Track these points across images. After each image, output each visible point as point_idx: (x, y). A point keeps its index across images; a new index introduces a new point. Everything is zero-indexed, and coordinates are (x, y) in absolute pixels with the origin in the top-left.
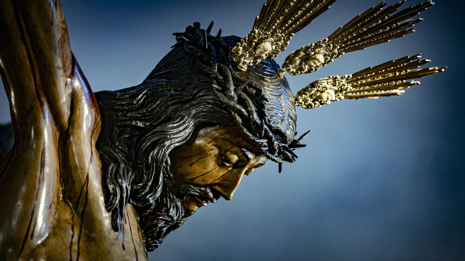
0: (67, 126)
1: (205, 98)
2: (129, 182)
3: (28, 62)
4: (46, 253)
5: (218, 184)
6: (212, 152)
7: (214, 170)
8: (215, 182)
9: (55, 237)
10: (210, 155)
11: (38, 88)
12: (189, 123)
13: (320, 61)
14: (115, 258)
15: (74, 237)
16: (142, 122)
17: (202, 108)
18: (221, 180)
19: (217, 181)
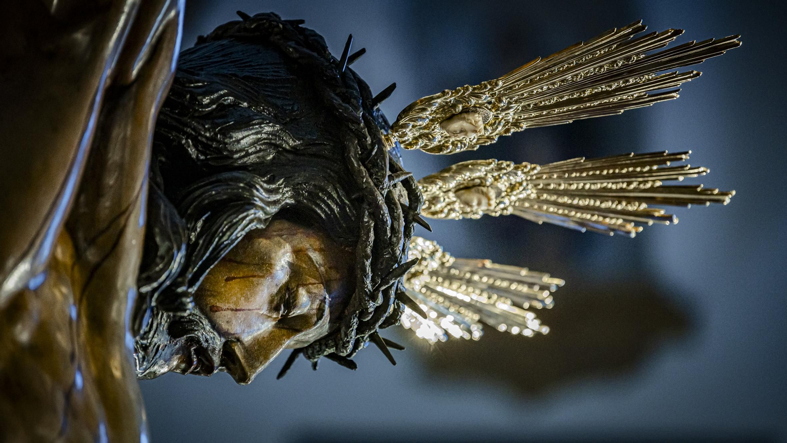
10: (273, 278)
12: (283, 196)
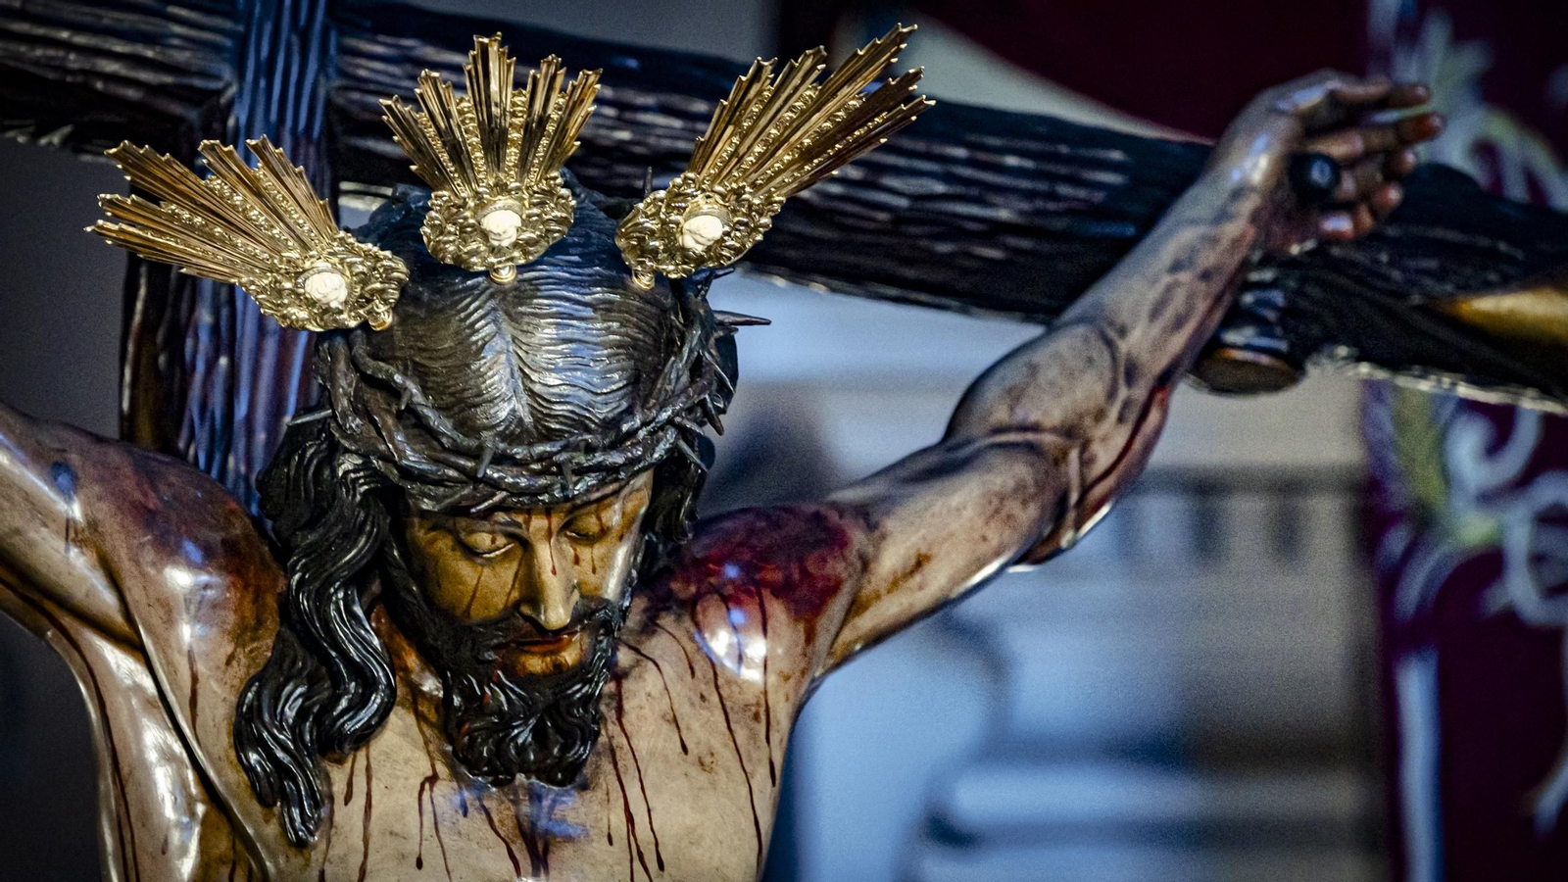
0: (135, 637)
5: (523, 600)
6: (438, 546)
7: (483, 579)
8: (512, 597)
10: (441, 552)
17: (341, 465)
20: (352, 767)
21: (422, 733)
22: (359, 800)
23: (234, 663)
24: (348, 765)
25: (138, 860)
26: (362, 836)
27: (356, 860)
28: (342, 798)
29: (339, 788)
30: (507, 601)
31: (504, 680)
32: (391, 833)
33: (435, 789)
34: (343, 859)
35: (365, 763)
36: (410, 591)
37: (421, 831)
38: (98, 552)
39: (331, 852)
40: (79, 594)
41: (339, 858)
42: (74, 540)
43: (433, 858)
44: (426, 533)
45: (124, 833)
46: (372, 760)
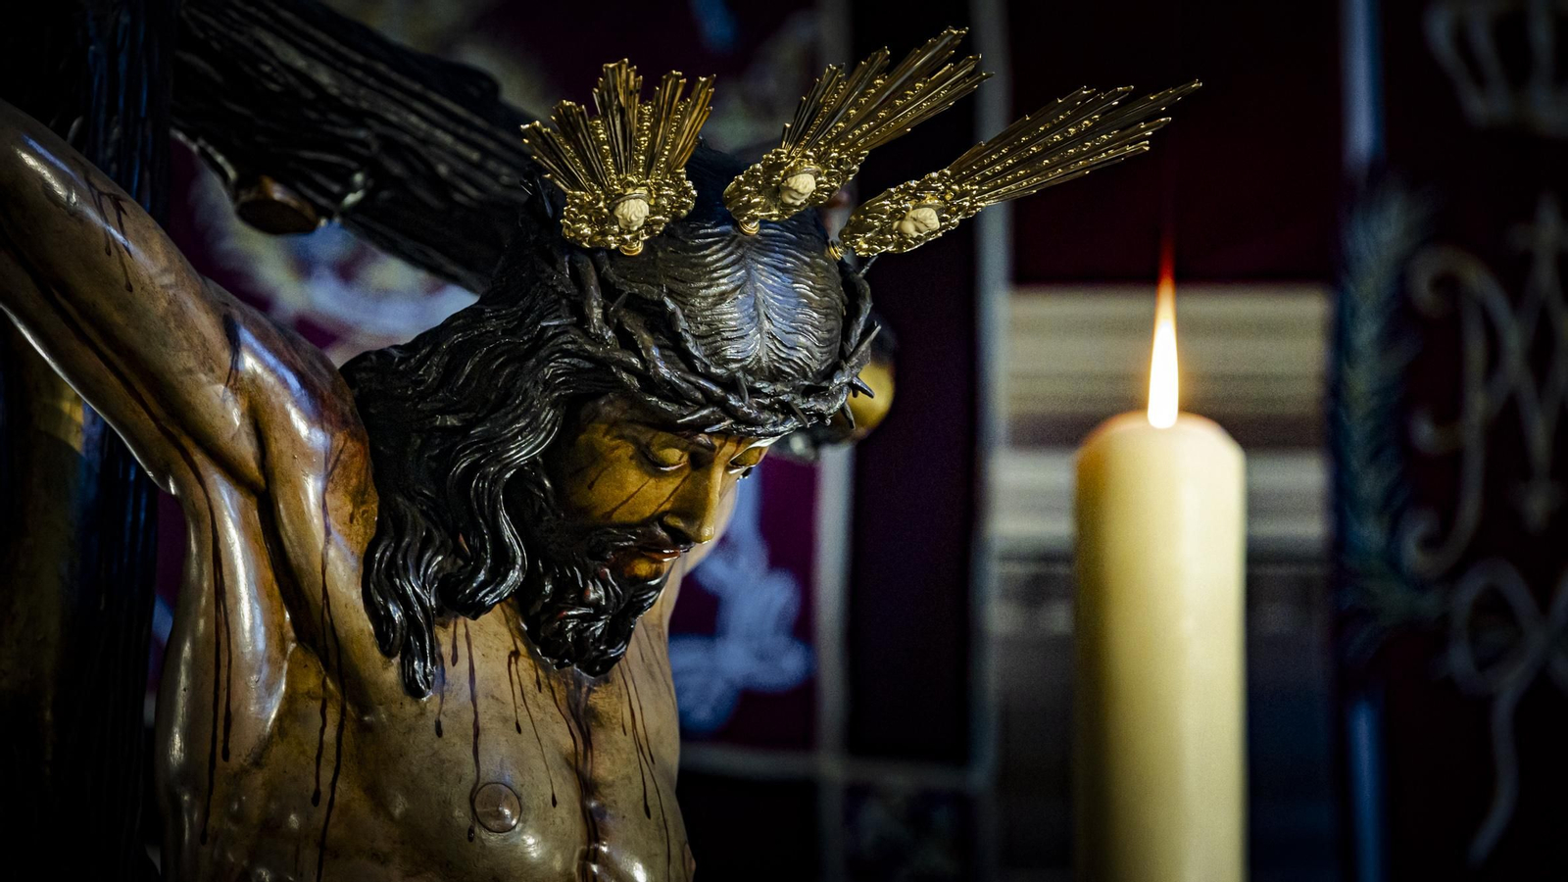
0: (262, 483)
1: (560, 341)
2: (422, 579)
3: (112, 378)
4: (264, 784)
5: (671, 512)
6: (618, 452)
7: (645, 487)
8: (663, 508)
9: (282, 740)
10: (619, 459)
11: (163, 423)
13: (801, 191)
14: (415, 762)
15: (327, 730)
16: (457, 414)
17: (552, 367)
18: (674, 502)
19: (667, 506)
20: (455, 632)
21: (504, 611)
22: (463, 665)
23: (355, 522)
24: (451, 629)
25: (232, 682)
26: (470, 697)
27: (469, 717)
28: (450, 658)
29: (446, 649)
30: (656, 510)
31: (610, 578)
32: (493, 697)
33: (519, 664)
34: (456, 714)
35: (465, 631)
36: (542, 487)
37: (514, 699)
38: (250, 402)
39: (444, 708)
40: (225, 438)
41: (453, 712)
42: (231, 387)
43: (526, 725)
44: (611, 440)
45: (221, 656)
46: (470, 629)
